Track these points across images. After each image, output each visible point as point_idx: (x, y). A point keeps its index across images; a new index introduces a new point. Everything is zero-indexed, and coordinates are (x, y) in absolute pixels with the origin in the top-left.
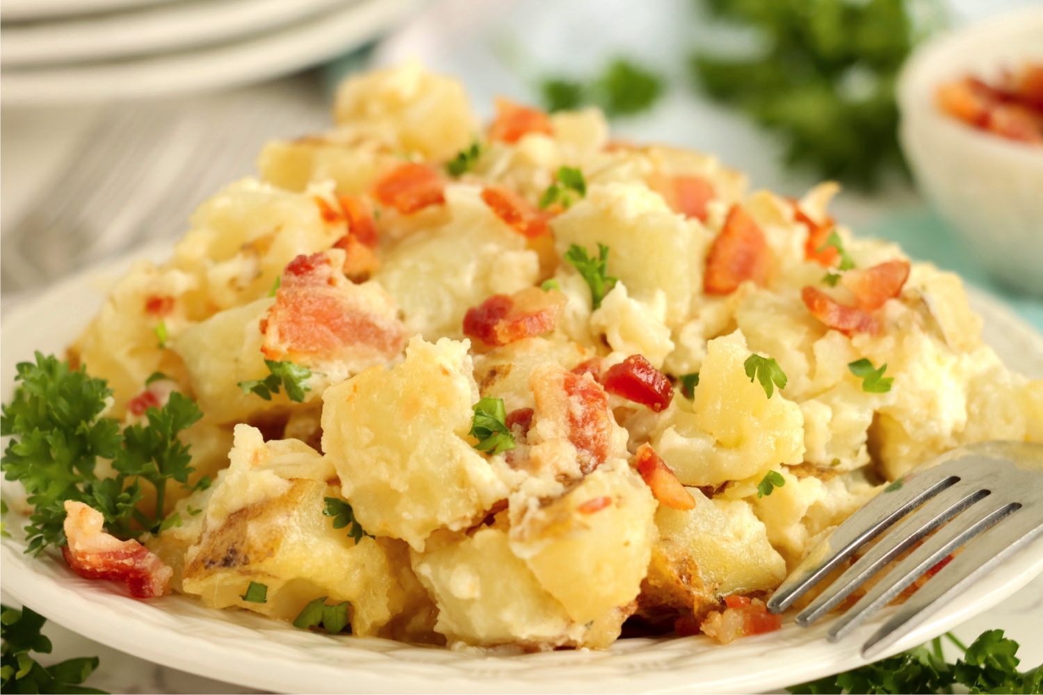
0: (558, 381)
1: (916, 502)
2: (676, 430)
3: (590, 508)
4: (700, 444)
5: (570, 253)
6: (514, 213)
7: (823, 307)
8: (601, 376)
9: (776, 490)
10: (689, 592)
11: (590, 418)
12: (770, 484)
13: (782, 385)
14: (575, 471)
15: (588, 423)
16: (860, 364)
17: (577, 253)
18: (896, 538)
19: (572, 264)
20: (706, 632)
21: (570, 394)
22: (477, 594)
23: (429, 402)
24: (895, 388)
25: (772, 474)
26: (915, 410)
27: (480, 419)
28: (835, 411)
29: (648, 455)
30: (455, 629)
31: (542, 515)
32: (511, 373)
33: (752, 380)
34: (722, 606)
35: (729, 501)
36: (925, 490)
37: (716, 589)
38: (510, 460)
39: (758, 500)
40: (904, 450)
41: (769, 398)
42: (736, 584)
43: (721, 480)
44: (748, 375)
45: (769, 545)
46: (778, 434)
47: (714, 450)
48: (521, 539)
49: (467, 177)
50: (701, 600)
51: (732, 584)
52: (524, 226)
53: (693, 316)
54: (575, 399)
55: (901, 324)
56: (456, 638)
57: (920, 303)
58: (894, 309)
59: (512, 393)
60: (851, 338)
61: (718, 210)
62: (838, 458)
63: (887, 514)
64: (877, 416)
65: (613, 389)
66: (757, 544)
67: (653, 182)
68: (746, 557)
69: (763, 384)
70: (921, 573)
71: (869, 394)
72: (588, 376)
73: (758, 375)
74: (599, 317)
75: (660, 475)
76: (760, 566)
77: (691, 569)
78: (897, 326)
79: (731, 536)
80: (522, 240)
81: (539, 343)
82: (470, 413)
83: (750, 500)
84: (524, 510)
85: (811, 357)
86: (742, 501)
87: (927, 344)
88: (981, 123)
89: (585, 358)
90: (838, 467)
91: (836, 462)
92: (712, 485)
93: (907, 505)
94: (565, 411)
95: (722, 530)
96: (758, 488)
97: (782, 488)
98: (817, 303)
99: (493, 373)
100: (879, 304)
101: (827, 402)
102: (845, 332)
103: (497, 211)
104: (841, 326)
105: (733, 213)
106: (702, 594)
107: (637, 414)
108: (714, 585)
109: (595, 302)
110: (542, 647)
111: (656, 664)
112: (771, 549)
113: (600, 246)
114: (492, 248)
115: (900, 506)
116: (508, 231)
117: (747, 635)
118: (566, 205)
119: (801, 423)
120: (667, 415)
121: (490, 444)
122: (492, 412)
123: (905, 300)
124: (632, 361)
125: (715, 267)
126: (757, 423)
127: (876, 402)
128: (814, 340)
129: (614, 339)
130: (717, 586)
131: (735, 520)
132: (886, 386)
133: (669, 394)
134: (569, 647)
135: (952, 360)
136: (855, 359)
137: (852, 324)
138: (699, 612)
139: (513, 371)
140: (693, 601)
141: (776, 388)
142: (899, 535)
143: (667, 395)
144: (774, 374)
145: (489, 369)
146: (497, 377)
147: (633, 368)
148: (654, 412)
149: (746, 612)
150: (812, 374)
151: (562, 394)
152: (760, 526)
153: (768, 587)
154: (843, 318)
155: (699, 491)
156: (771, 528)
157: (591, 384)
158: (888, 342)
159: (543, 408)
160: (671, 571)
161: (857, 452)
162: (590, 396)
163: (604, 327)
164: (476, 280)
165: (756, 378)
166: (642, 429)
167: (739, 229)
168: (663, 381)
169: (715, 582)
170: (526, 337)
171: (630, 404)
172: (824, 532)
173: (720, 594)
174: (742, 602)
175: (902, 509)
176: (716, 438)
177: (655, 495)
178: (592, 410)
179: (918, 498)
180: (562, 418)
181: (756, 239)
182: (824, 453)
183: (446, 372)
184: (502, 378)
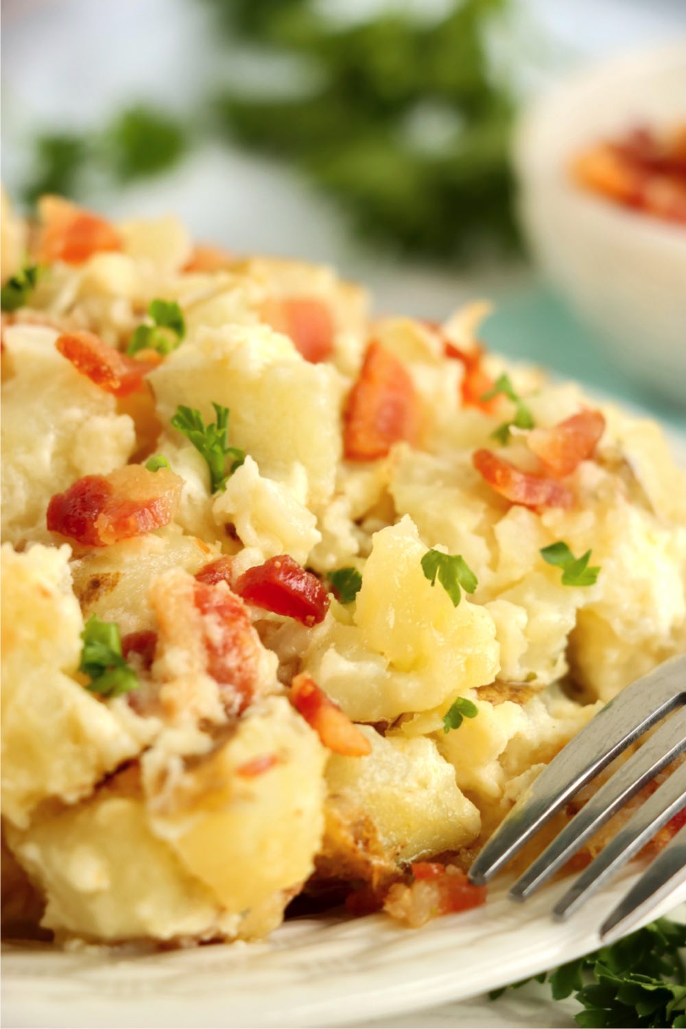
0: (187, 596)
1: (640, 730)
2: (339, 650)
3: (251, 770)
4: (370, 669)
5: (177, 417)
6: (104, 368)
7: (506, 479)
8: (234, 582)
9: (467, 722)
10: (367, 863)
11: (234, 642)
12: (458, 714)
13: (471, 589)
14: (219, 715)
15: (230, 650)
16: (556, 549)
17: (188, 418)
18: (624, 779)
19: (181, 432)
20: (394, 913)
21: (204, 612)
22: (104, 884)
23: (26, 633)
24: (602, 578)
25: (461, 702)
26: (626, 606)
27: (91, 651)
28: (530, 614)
29: (310, 689)
30: (71, 924)
31: (190, 782)
32: (119, 584)
33: (433, 584)
34: (407, 876)
35: (408, 738)
36: (651, 712)
37: (398, 854)
38: (133, 703)
39: (442, 734)
40: (613, 656)
41: (456, 605)
42: (421, 844)
43: (396, 714)
44: (427, 576)
45: (459, 791)
46: (469, 651)
47: (388, 675)
48: (164, 813)
49: (23, 313)
50: (381, 870)
51: (417, 845)
52: (116, 385)
53: (338, 494)
54: (211, 620)
55: (602, 494)
56: (72, 935)
57: (620, 465)
58: (590, 475)
59: (121, 609)
60: (539, 514)
61: (351, 346)
62: (533, 671)
63: (607, 747)
64: (580, 614)
65: (252, 598)
66: (446, 793)
67: (264, 312)
68: (434, 811)
69: (446, 587)
70: (661, 825)
71: (570, 588)
72: (223, 586)
73: (439, 576)
74: (224, 503)
75: (328, 715)
76: (451, 820)
77: (368, 831)
78: (595, 497)
79: (415, 785)
80: (111, 400)
81: (153, 542)
82: (78, 645)
83: (433, 736)
84: (163, 776)
85: (492, 541)
86: (424, 738)
87: (633, 519)
88: (634, 202)
89: (210, 558)
90: (533, 684)
91: (531, 677)
92: (386, 719)
93: (631, 734)
94: (198, 634)
95: (403, 779)
96: (445, 721)
97: (474, 719)
98: (498, 474)
99: (96, 584)
100: (570, 469)
101: (518, 602)
102: (532, 508)
103: (80, 367)
104: (528, 502)
105: (370, 353)
106: (382, 863)
107: (283, 628)
108: (396, 849)
109: (215, 483)
110: (184, 942)
111: (336, 962)
112: (462, 795)
113: (217, 407)
114: (75, 413)
115: (623, 735)
116: (96, 392)
117: (445, 913)
118: (161, 350)
119: (493, 633)
120: (322, 631)
121: (105, 684)
122: (104, 640)
123: (601, 462)
124: (278, 564)
125: (357, 425)
126: (442, 640)
127: (578, 598)
128: (497, 521)
129: (245, 530)
130: (399, 849)
131: (418, 763)
132: (591, 578)
133: (325, 603)
134: (218, 940)
135: (663, 537)
136: (547, 544)
137: (541, 499)
138: (379, 885)
139: (122, 581)
140: (372, 872)
141: (463, 593)
142: (628, 775)
143: (322, 603)
144: (460, 575)
145: (90, 579)
146: (102, 589)
147: (279, 574)
148: (306, 627)
149: (441, 885)
150: (494, 564)
151: (194, 612)
152: (448, 770)
153: (460, 846)
154: (530, 492)
155: (371, 730)
156: (459, 770)
157: (228, 597)
158: (587, 519)
159: (172, 632)
160: (346, 837)
161: (554, 662)
162: (228, 614)
163: (231, 516)
164: (55, 455)
165: (437, 580)
166: (292, 650)
167: (381, 372)
168: (317, 588)
169: (397, 846)
170: (137, 536)
171: (271, 616)
172: (528, 772)
173: (402, 860)
174: (436, 871)
175: (626, 739)
176: (389, 660)
177: (323, 741)
178: (233, 633)
179: (643, 724)
180: (197, 646)
181: (401, 383)
182: (518, 667)
183: (45, 594)
184: (109, 591)
